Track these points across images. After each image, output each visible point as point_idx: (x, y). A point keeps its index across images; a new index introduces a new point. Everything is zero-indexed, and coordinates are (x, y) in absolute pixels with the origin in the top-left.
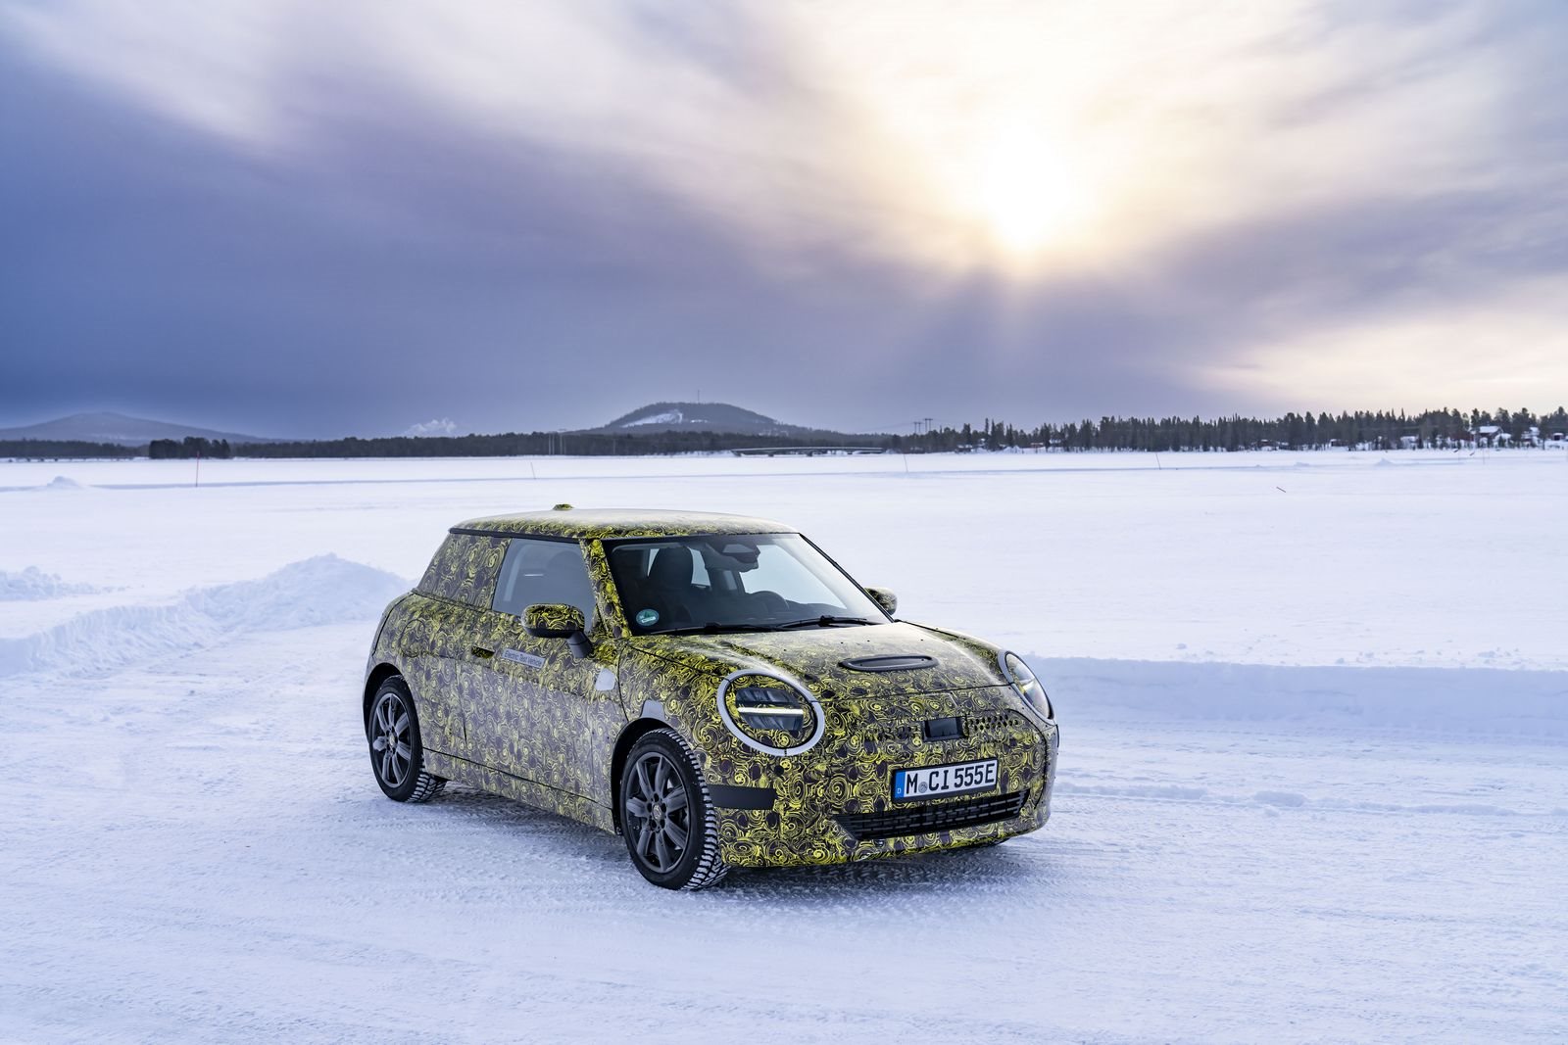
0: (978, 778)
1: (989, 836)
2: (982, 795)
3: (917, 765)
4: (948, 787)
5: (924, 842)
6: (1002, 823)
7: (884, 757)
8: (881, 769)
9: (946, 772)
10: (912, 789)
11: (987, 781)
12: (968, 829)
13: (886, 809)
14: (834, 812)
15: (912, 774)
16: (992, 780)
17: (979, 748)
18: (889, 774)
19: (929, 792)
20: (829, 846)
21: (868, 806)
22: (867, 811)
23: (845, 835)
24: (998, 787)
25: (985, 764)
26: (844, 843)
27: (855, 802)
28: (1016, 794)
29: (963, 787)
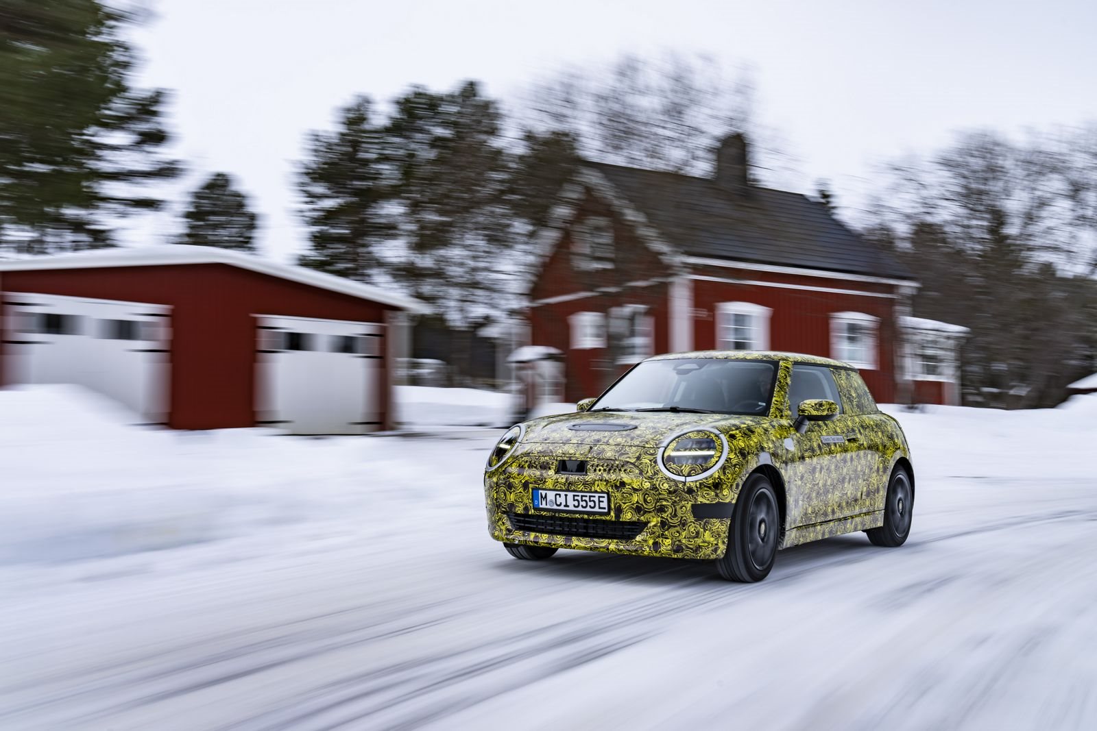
0: (592, 504)
1: (604, 548)
2: (598, 517)
3: (547, 487)
4: (568, 506)
5: (553, 540)
6: (615, 541)
7: (527, 479)
8: (526, 485)
9: (566, 495)
10: (544, 502)
11: (600, 508)
12: (587, 539)
13: (530, 513)
14: (503, 509)
15: (544, 493)
16: (604, 508)
17: (594, 484)
18: (530, 490)
19: (555, 507)
20: (501, 530)
21: (520, 509)
22: (519, 512)
23: (509, 525)
24: (612, 514)
25: (597, 495)
26: (508, 530)
27: (512, 505)
28: (631, 523)
29: (580, 509)
